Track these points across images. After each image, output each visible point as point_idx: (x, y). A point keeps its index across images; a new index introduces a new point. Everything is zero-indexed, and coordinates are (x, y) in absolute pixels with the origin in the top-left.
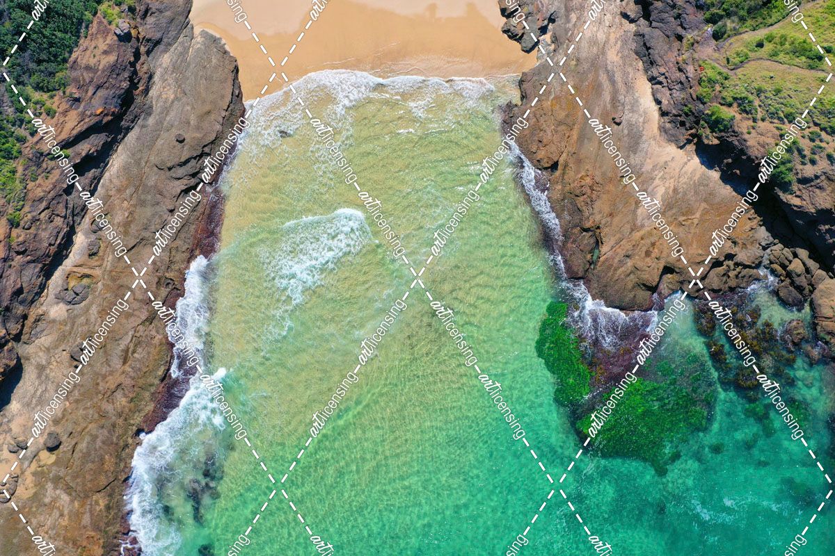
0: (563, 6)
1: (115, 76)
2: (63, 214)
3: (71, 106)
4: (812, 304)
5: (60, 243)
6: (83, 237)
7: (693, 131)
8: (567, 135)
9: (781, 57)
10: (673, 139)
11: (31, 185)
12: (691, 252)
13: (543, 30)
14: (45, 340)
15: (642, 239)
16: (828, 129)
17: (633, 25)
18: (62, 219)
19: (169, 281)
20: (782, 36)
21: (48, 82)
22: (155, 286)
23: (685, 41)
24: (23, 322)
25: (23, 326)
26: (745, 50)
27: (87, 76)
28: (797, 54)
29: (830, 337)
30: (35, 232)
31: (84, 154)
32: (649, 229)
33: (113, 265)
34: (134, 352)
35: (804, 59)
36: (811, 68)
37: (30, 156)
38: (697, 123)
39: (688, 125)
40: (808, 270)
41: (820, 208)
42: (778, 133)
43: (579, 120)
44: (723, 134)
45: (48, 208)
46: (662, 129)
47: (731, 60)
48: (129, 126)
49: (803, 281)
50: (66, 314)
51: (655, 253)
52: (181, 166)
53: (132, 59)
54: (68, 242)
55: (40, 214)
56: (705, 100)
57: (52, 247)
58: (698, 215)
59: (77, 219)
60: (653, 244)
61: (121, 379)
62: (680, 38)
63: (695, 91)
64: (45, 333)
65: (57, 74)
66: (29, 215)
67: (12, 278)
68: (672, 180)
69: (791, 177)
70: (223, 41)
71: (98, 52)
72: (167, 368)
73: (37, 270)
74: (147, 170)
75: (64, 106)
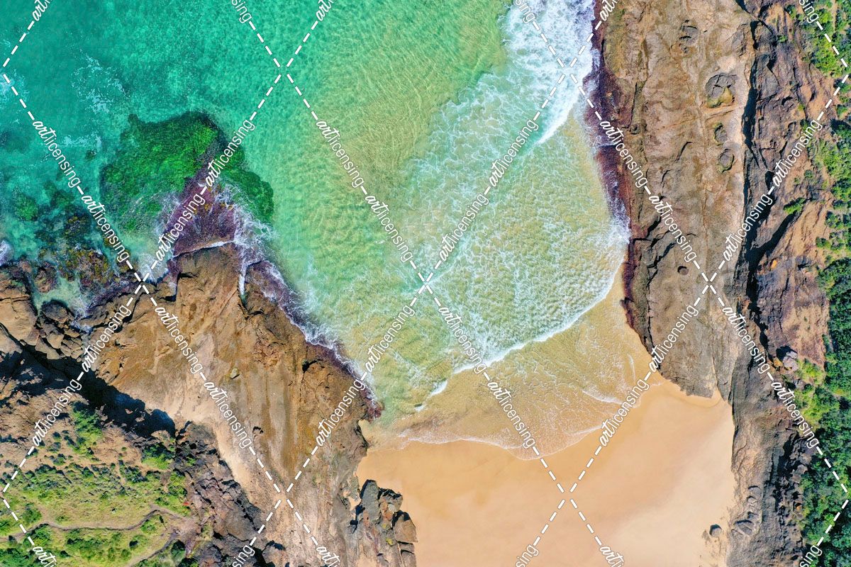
0: (347, 542)
1: (776, 307)
2: (763, 152)
3: (804, 258)
4: (36, 312)
5: (754, 124)
6: (736, 141)
7: (181, 442)
8: (303, 402)
9: (109, 536)
10: (199, 429)
11: (808, 166)
12: (154, 321)
13: (359, 509)
14: (727, 35)
15: (203, 320)
16: (47, 470)
17: (269, 540)
18: (762, 147)
19: (636, 132)
20: (113, 559)
21: (838, 271)
22: (647, 122)
23: (211, 533)
24: (755, 41)
25: (754, 37)
26: (146, 535)
27: (803, 296)
28: (94, 542)
29: (13, 284)
30: (782, 123)
31: (770, 216)
32: (199, 332)
33: (696, 124)
34: (640, 54)
35: (86, 538)
36: (77, 530)
37: (821, 193)
38: (178, 450)
39: (187, 446)
40: (45, 341)
41: (43, 395)
42: (96, 456)
43: (295, 420)
44: (150, 443)
45: (781, 152)
46: (211, 436)
47: (159, 521)
48: (741, 265)
49: (47, 328)
50: (719, 65)
51: (187, 310)
52: (671, 244)
53: (766, 332)
54: (748, 131)
55: (786, 143)
56: (175, 473)
57: (760, 117)
58: (157, 359)
59: (749, 156)
60: (191, 318)
61: (642, 25)
62: (217, 536)
63: (187, 481)
64: (731, 40)
65: (833, 283)
66: (796, 137)
67: (783, 73)
68: (189, 387)
69: (75, 416)
70: (684, 392)
71: (804, 326)
72: (604, 53)
73: (764, 92)
74: (703, 229)
75: (811, 255)
